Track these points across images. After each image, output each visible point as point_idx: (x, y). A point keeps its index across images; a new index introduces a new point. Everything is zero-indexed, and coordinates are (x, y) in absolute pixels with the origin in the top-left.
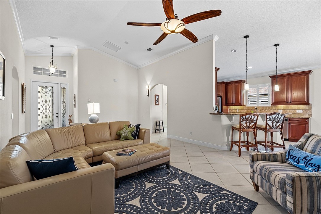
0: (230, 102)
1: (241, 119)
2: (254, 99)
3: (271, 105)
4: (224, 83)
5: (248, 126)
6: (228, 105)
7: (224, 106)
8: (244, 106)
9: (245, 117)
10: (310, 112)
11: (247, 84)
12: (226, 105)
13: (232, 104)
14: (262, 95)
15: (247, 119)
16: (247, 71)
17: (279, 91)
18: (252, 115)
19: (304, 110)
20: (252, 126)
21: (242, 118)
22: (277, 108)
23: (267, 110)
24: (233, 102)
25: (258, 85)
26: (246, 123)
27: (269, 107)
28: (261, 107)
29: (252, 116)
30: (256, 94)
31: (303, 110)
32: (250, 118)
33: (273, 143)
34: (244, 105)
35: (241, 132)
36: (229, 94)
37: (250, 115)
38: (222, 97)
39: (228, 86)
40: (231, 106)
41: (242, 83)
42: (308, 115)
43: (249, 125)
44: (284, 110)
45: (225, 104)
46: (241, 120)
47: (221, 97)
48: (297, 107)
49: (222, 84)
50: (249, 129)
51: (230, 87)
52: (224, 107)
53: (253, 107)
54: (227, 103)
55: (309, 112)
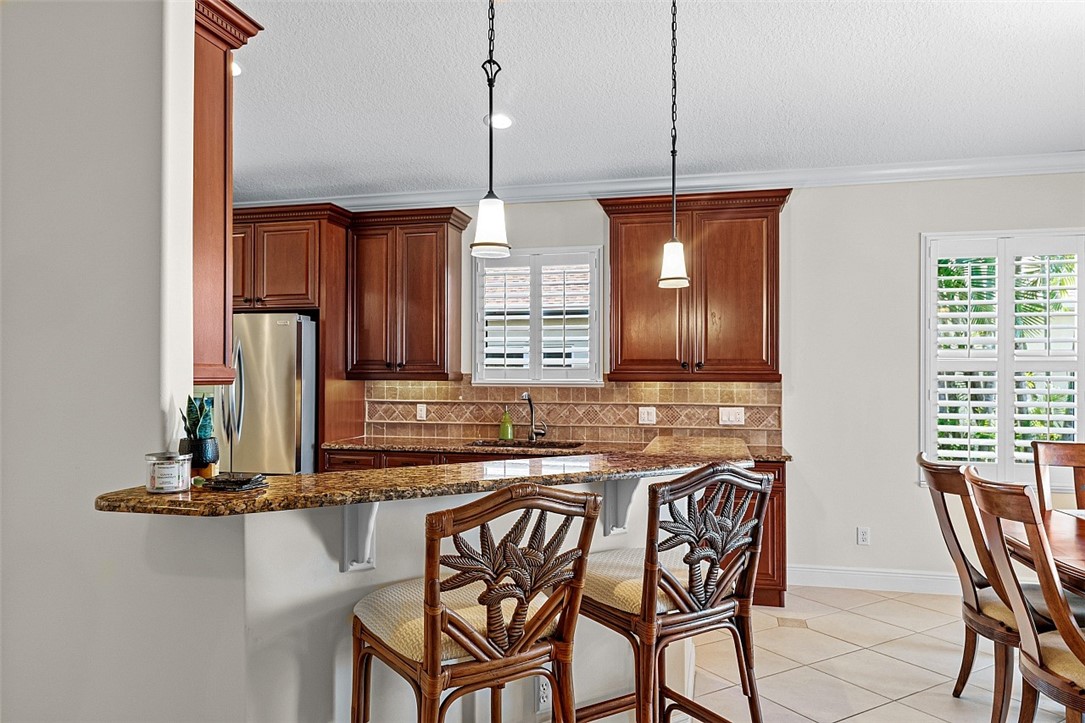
0: (372, 356)
1: (446, 561)
2: (515, 339)
3: (600, 382)
4: (335, 215)
5: (507, 620)
6: (361, 372)
7: (338, 377)
8: (463, 385)
9: (485, 536)
10: (776, 424)
11: (491, 195)
12: (350, 376)
13: (389, 365)
14: (561, 313)
15: (501, 557)
16: (491, 82)
17: (685, 284)
18: (544, 510)
19: (752, 408)
20: (543, 617)
21: (447, 547)
22: (632, 396)
23: (581, 412)
24: (394, 353)
25: (536, 251)
26: (489, 600)
27: (592, 393)
28: (551, 389)
29: (541, 519)
30: (525, 305)
31: (746, 407)
32: (524, 543)
33: (669, 702)
34: (459, 378)
35: (443, 695)
36: (372, 301)
37: (529, 510)
38: (322, 316)
39: (364, 241)
40: (385, 385)
41: (451, 232)
42: (769, 436)
43: (519, 613)
44: (665, 411)
45: (341, 367)
46: (445, 573)
47: (314, 314)
48: (722, 392)
49: (324, 222)
50: (517, 656)
51: (377, 249)
52: (335, 387)
53: (511, 390)
54: (353, 358)
55: (771, 420)
